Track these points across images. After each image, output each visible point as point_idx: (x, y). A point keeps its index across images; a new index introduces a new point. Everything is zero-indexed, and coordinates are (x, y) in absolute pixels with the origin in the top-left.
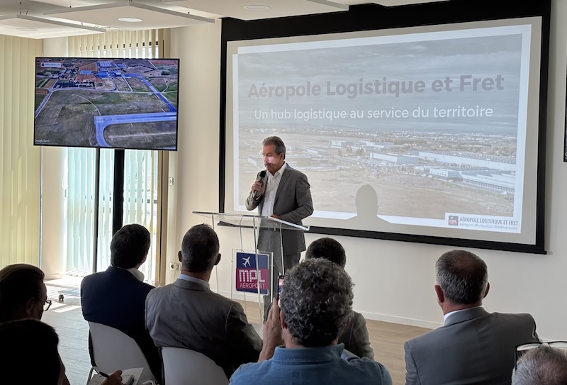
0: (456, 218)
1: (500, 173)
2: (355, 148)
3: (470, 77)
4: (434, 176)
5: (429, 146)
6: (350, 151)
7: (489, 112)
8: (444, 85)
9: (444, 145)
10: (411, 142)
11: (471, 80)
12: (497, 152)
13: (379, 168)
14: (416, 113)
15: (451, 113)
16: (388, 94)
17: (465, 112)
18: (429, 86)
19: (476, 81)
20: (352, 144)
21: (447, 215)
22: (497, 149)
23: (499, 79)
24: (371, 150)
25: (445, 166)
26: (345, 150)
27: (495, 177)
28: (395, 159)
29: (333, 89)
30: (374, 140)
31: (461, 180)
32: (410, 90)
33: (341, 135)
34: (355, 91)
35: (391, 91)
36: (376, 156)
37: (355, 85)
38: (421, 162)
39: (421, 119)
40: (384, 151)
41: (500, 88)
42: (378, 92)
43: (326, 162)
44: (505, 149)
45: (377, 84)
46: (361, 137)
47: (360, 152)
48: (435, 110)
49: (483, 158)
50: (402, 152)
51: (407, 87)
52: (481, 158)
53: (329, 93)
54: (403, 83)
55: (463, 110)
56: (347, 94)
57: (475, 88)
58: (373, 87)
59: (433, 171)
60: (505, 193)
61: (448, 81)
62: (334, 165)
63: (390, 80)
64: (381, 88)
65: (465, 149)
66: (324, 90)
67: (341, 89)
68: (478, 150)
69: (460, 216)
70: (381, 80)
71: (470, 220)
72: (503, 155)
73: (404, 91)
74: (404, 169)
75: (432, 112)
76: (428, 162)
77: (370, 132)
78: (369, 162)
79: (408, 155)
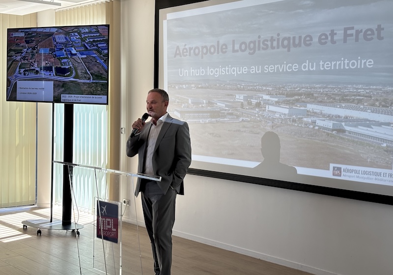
0: (339, 169)
1: (380, 124)
2: (254, 101)
3: (352, 28)
4: (320, 127)
5: (316, 98)
6: (250, 103)
7: (369, 63)
8: (329, 38)
9: (329, 97)
10: (300, 95)
11: (353, 32)
12: (377, 103)
13: (273, 119)
14: (305, 67)
15: (335, 65)
16: (281, 49)
17: (348, 64)
18: (316, 40)
19: (358, 32)
20: (252, 97)
21: (332, 166)
22: (377, 100)
23: (380, 29)
24: (267, 103)
25: (330, 117)
26: (246, 103)
27: (376, 128)
28: (286, 111)
29: (237, 47)
30: (270, 94)
31: (344, 131)
32: (299, 45)
33: (243, 89)
34: (254, 48)
35: (284, 47)
36: (272, 108)
37: (254, 42)
38: (309, 114)
39: (309, 72)
40: (277, 104)
41: (380, 38)
42: (273, 48)
43: (231, 114)
44: (385, 100)
45: (272, 40)
46: (259, 91)
47: (258, 105)
48: (321, 63)
49: (364, 110)
50: (293, 104)
51: (297, 41)
52: (362, 110)
53: (234, 51)
54: (294, 38)
55: (346, 62)
56: (248, 51)
57: (357, 40)
58: (269, 43)
59: (320, 123)
60: (385, 145)
61: (333, 34)
62: (238, 117)
63: (283, 35)
64: (275, 44)
65: (348, 101)
66: (230, 47)
67: (243, 47)
68: (360, 101)
69: (343, 167)
70: (275, 36)
71: (352, 171)
72: (383, 106)
73: (295, 45)
74: (294, 121)
75: (318, 65)
76: (315, 114)
77: (266, 85)
78: (265, 114)
79: (299, 107)
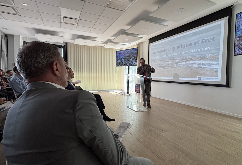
0: (200, 78)
1: (213, 64)
2: (175, 62)
3: (204, 39)
4: (194, 67)
5: (193, 59)
6: (173, 63)
7: (210, 48)
8: (197, 43)
9: (197, 59)
10: (188, 59)
12: (213, 59)
13: (180, 66)
14: (190, 52)
15: (199, 50)
16: (182, 48)
17: (203, 49)
18: (193, 44)
19: (206, 40)
21: (198, 77)
22: (213, 58)
23: (213, 38)
24: (178, 62)
25: (197, 64)
27: (212, 66)
28: (184, 64)
29: (170, 49)
30: (179, 60)
31: (202, 67)
32: (188, 46)
33: (172, 60)
34: (175, 49)
35: (183, 47)
36: (180, 63)
37: (175, 47)
38: (191, 64)
39: (191, 53)
40: (181, 62)
41: (214, 40)
42: (180, 48)
43: (168, 66)
44: (215, 58)
45: (180, 46)
46: (176, 59)
47: (176, 63)
48: (195, 50)
49: (208, 61)
50: (186, 62)
51: (187, 45)
52: (207, 61)
53: (169, 50)
54: (186, 45)
55: (202, 48)
56: (173, 50)
57: (206, 42)
58: (179, 47)
59: (194, 66)
60: (215, 70)
61: (198, 42)
62: (170, 67)
63: (183, 44)
64: (181, 47)
65: (203, 59)
66: (168, 50)
67: (172, 49)
68: (207, 59)
69: (201, 77)
70: (181, 45)
71: (204, 78)
72: (215, 59)
73: (187, 46)
74: (186, 66)
75: (194, 51)
76: (193, 64)
77: (178, 58)
78: (178, 65)
79: (187, 62)
